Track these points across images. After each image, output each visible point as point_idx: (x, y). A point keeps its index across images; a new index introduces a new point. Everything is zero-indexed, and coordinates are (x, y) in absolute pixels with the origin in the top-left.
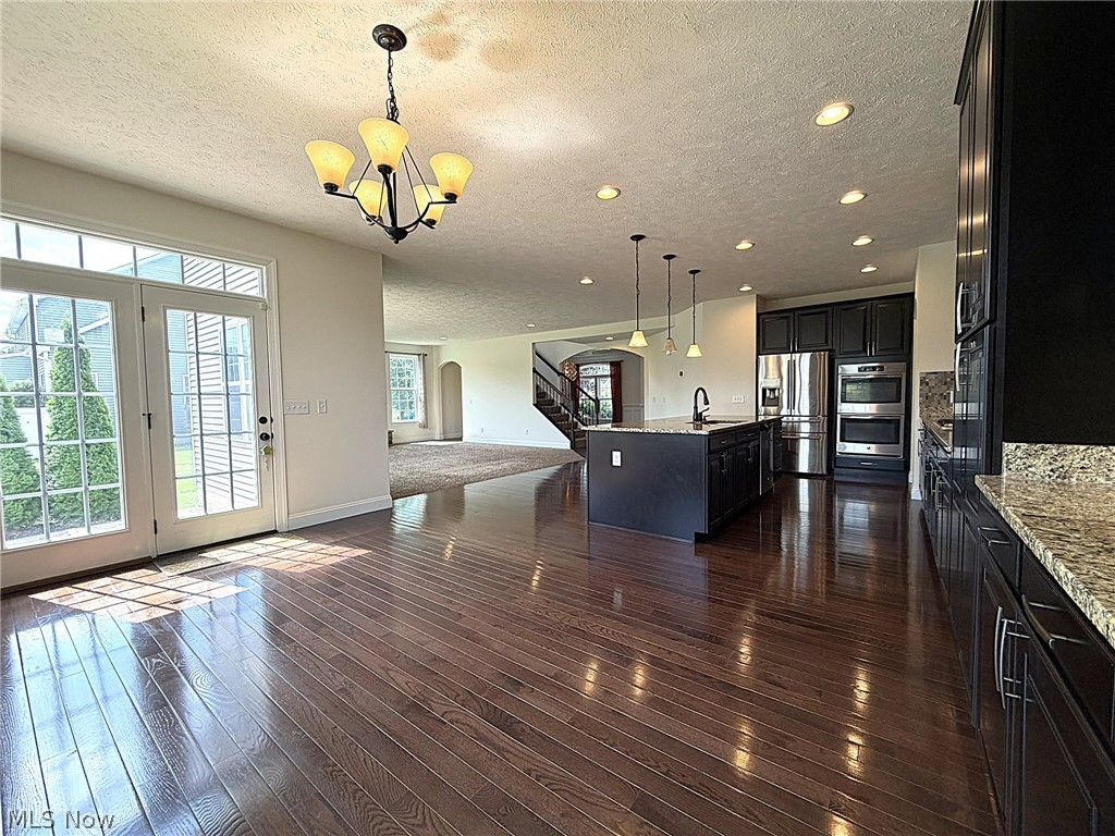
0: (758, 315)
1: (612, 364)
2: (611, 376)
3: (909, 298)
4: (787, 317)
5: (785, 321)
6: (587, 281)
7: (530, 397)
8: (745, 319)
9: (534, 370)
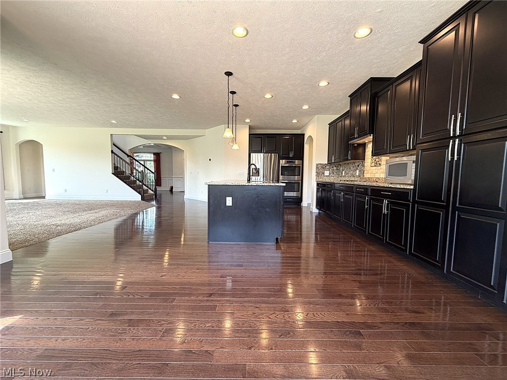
0: (250, 134)
1: (154, 154)
2: (154, 161)
3: (302, 136)
4: (261, 137)
5: (260, 139)
6: (176, 96)
7: (110, 169)
8: (244, 136)
9: (112, 152)
